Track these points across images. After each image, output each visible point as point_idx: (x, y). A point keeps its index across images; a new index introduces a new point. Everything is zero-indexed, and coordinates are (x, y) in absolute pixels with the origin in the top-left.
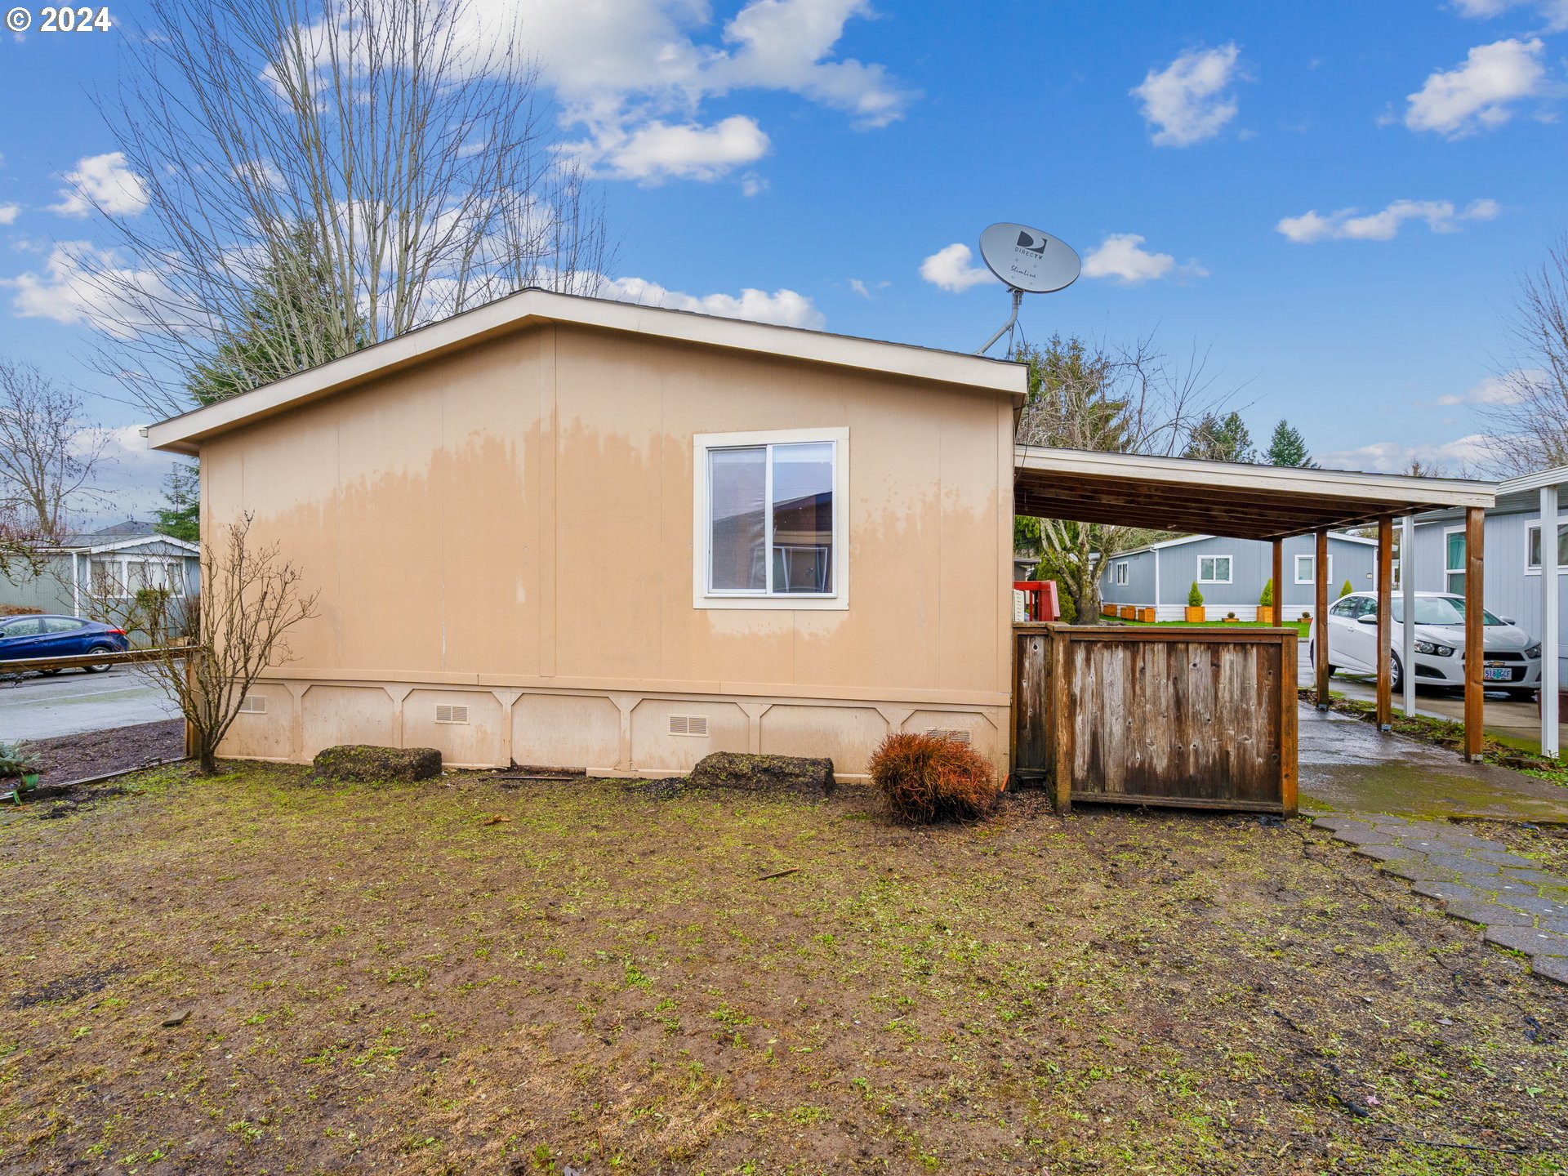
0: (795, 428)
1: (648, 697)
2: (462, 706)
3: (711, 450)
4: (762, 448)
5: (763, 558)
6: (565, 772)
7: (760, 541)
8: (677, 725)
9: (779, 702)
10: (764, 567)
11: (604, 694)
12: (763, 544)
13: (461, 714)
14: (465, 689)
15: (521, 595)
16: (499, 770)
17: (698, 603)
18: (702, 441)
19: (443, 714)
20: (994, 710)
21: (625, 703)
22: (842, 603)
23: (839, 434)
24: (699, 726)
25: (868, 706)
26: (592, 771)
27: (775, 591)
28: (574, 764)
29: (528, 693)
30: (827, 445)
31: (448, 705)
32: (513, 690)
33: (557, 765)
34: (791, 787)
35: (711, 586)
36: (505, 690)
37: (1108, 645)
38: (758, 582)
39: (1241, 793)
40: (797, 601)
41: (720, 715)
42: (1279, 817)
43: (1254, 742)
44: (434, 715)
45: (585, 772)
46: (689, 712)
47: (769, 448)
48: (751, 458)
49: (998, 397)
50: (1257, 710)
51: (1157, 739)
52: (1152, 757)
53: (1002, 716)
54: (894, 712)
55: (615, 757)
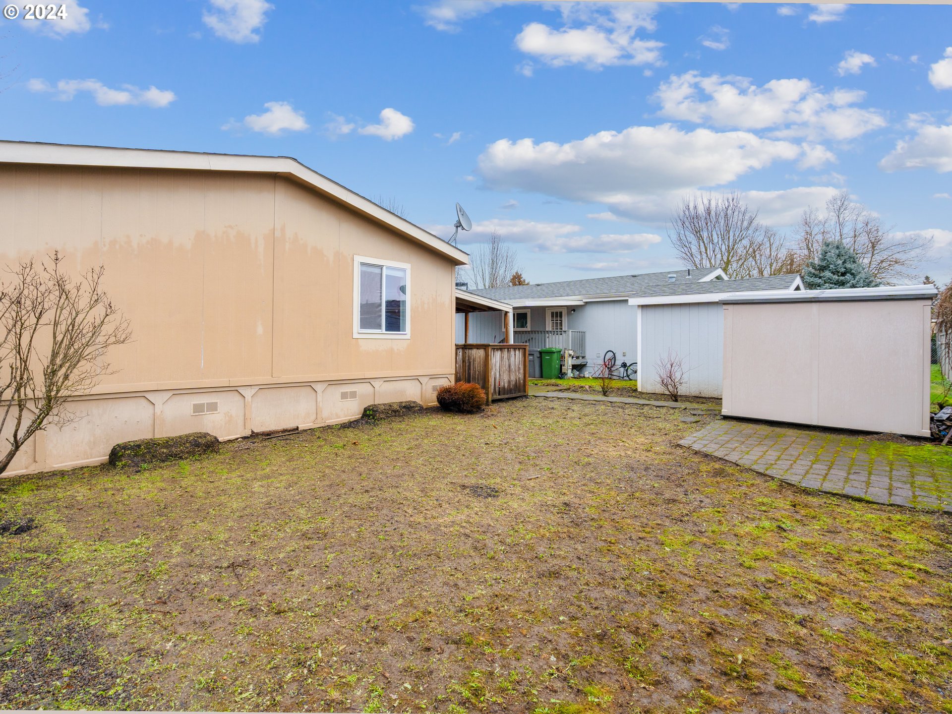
0: (393, 260)
1: (332, 383)
2: (215, 401)
3: (363, 264)
4: (381, 267)
5: (380, 316)
6: (284, 431)
7: (379, 308)
8: (344, 396)
9: (387, 380)
10: (381, 320)
11: (309, 384)
12: (381, 309)
13: (213, 407)
14: (217, 390)
15: (260, 330)
16: (244, 438)
17: (355, 336)
18: (358, 259)
19: (198, 408)
20: (450, 375)
21: (319, 387)
22: (408, 337)
23: (407, 266)
24: (353, 395)
25: (416, 378)
26: (302, 427)
27: (387, 330)
28: (290, 425)
29: (264, 387)
30: (404, 270)
31: (202, 402)
32: (253, 387)
33: (280, 427)
34: (414, 412)
35: (359, 327)
36: (247, 387)
37: (497, 349)
38: (379, 326)
39: (519, 391)
40: (393, 335)
41: (362, 389)
42: (526, 397)
43: (521, 376)
44: (190, 411)
45: (297, 428)
46: (348, 389)
47: (384, 268)
48: (378, 271)
49: (452, 262)
50: (522, 367)
51: (506, 378)
52: (505, 383)
53: (453, 378)
54: (424, 380)
55: (314, 416)
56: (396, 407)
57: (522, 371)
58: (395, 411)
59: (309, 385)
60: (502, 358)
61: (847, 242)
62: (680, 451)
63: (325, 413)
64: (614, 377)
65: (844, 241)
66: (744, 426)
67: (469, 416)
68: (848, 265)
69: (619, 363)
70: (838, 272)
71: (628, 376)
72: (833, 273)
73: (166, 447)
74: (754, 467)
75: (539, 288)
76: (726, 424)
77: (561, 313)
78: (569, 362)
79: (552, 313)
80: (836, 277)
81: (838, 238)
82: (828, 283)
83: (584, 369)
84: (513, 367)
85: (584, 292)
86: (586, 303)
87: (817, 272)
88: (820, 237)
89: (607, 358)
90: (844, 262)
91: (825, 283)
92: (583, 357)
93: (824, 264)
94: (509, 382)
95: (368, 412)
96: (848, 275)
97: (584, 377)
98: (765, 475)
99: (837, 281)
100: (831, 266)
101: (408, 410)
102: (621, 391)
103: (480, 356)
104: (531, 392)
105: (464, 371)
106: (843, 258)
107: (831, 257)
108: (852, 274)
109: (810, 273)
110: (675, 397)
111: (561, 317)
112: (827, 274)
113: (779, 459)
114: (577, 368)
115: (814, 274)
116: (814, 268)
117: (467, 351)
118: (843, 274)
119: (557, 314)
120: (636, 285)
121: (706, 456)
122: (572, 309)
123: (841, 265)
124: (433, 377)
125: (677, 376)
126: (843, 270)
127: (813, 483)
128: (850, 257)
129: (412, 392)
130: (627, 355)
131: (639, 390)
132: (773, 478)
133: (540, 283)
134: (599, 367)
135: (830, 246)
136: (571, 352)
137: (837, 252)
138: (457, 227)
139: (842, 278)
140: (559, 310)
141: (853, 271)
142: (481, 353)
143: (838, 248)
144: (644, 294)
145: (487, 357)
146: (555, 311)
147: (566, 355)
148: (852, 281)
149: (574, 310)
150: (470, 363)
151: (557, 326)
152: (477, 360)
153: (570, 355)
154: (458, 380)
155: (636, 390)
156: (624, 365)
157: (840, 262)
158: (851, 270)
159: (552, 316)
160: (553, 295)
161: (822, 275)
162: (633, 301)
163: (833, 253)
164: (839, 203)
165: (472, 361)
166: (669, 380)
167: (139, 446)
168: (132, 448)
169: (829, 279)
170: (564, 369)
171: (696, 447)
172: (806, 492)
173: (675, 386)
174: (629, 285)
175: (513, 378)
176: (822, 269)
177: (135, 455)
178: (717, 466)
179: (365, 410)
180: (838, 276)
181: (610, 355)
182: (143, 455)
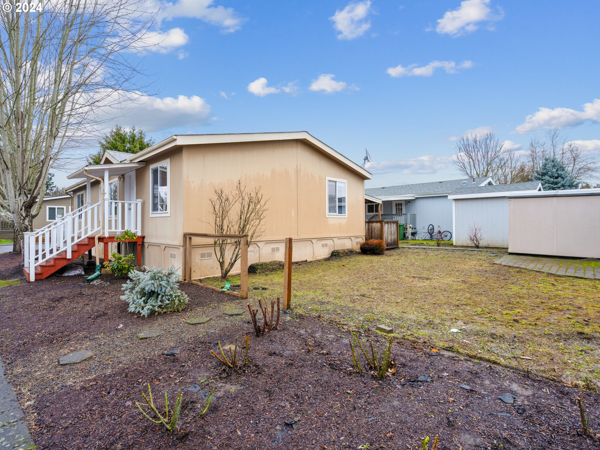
0: (340, 178)
1: (319, 239)
2: (278, 247)
3: (329, 181)
4: (336, 182)
5: (336, 206)
6: (303, 262)
8: (323, 246)
9: (339, 238)
10: (336, 208)
12: (336, 202)
13: (278, 249)
14: (279, 241)
17: (327, 216)
18: (327, 179)
19: (273, 250)
20: (363, 236)
21: (314, 241)
22: (347, 217)
23: (345, 181)
24: (326, 245)
25: (350, 238)
26: (309, 260)
27: (338, 213)
28: (304, 259)
29: (295, 241)
30: (344, 183)
31: (274, 247)
33: (300, 260)
34: (354, 254)
35: (328, 212)
37: (386, 223)
38: (335, 212)
39: (395, 245)
40: (341, 216)
41: (330, 242)
42: (398, 248)
43: (396, 237)
44: (270, 251)
45: (307, 261)
46: (325, 242)
47: (337, 182)
48: (334, 184)
49: (362, 178)
50: (396, 232)
51: (389, 238)
52: (389, 241)
53: (364, 238)
54: (353, 238)
55: (312, 256)
56: (346, 251)
57: (396, 234)
58: (347, 253)
59: (310, 240)
60: (388, 227)
61: (558, 158)
62: (496, 266)
63: (316, 254)
64: (433, 239)
65: (556, 156)
66: (521, 257)
67: (380, 256)
68: (560, 172)
69: (436, 231)
70: (554, 177)
71: (442, 238)
72: (550, 177)
73: (271, 265)
74: (534, 269)
75: (384, 189)
76: (511, 256)
77: (401, 204)
78: (410, 231)
79: (396, 204)
80: (552, 179)
81: (552, 155)
82: (548, 183)
83: (415, 235)
84: (392, 232)
85: (414, 192)
86: (416, 198)
87: (540, 177)
88: (540, 154)
89: (429, 229)
90: (557, 170)
91: (546, 183)
92: (415, 229)
93: (545, 171)
94: (391, 240)
95: (334, 254)
96: (560, 178)
97: (416, 239)
98: (540, 272)
99: (553, 182)
100: (549, 173)
101: (350, 253)
102: (445, 245)
103: (378, 227)
104: (400, 246)
105: (369, 234)
106: (556, 168)
107: (549, 167)
108: (562, 178)
109: (536, 177)
110: (477, 247)
111: (401, 205)
112: (547, 178)
113: (543, 267)
114: (413, 234)
115: (538, 178)
116: (538, 174)
117: (370, 224)
118: (557, 178)
119: (399, 205)
120: (444, 187)
121: (510, 267)
122: (408, 202)
123: (555, 172)
124: (357, 237)
125: (478, 236)
126: (556, 175)
127: (562, 273)
128: (561, 167)
129: (348, 245)
130: (441, 226)
131: (454, 244)
132: (543, 272)
133: (384, 187)
134: (425, 234)
135: (548, 161)
136: (411, 225)
137: (553, 164)
138: (365, 160)
139: (556, 180)
140: (400, 202)
141: (562, 176)
142: (379, 225)
143: (553, 161)
144: (456, 193)
145: (382, 227)
146: (398, 203)
147: (408, 227)
148: (562, 182)
149: (409, 202)
150: (372, 230)
151: (399, 211)
152: (376, 228)
153: (410, 227)
154: (366, 239)
155: (452, 245)
156: (439, 232)
157: (554, 170)
158: (561, 175)
159: (396, 206)
160: (395, 194)
161: (543, 178)
162: (450, 197)
163: (550, 165)
164: (553, 133)
165: (373, 229)
166: (474, 238)
167: (262, 265)
168: (260, 265)
169: (548, 181)
170: (407, 235)
171: (503, 264)
172: (559, 276)
173: (477, 241)
174: (439, 187)
175: (393, 238)
176: (544, 174)
177: (262, 268)
178: (517, 269)
179: (332, 253)
180: (554, 179)
181: (431, 227)
182: (265, 268)
